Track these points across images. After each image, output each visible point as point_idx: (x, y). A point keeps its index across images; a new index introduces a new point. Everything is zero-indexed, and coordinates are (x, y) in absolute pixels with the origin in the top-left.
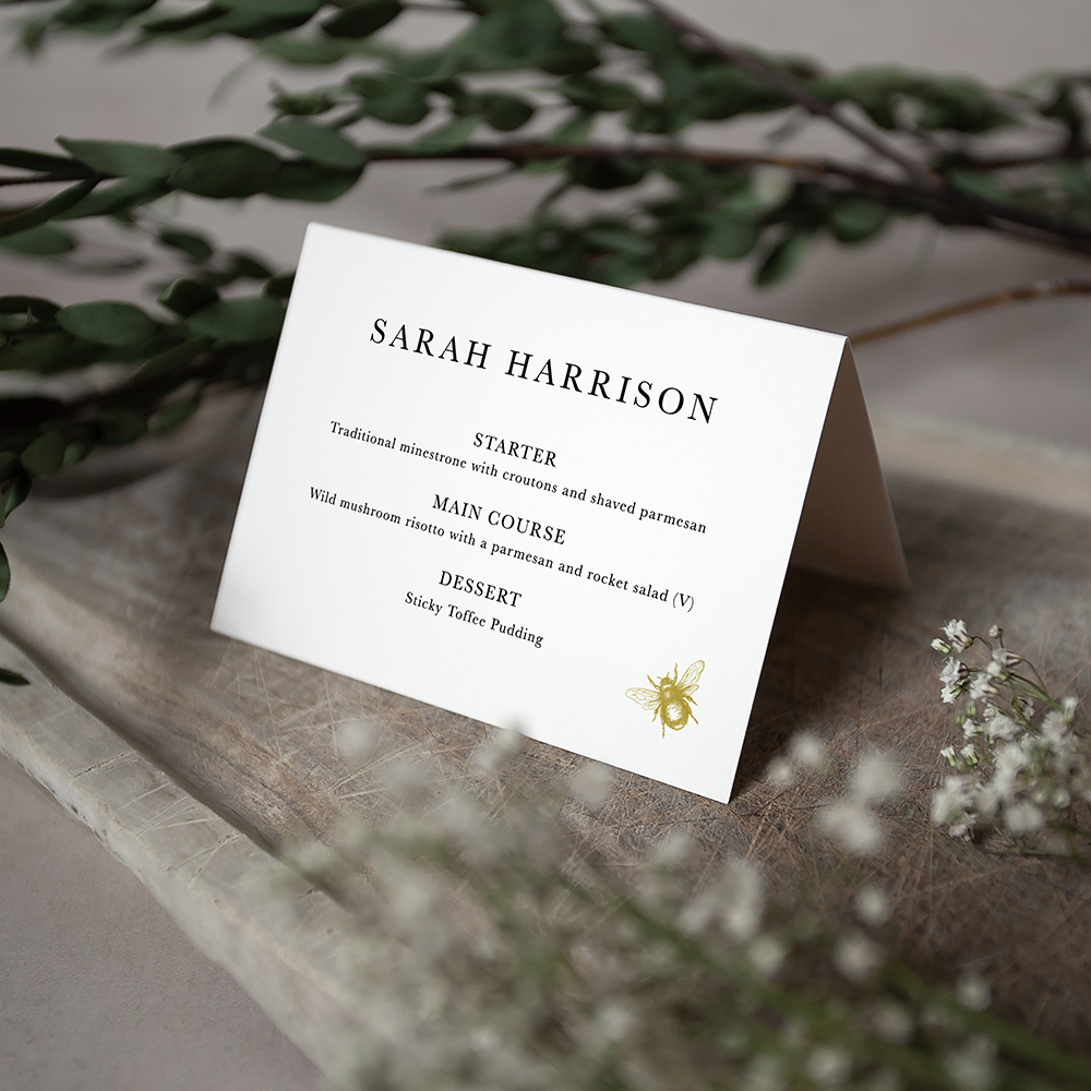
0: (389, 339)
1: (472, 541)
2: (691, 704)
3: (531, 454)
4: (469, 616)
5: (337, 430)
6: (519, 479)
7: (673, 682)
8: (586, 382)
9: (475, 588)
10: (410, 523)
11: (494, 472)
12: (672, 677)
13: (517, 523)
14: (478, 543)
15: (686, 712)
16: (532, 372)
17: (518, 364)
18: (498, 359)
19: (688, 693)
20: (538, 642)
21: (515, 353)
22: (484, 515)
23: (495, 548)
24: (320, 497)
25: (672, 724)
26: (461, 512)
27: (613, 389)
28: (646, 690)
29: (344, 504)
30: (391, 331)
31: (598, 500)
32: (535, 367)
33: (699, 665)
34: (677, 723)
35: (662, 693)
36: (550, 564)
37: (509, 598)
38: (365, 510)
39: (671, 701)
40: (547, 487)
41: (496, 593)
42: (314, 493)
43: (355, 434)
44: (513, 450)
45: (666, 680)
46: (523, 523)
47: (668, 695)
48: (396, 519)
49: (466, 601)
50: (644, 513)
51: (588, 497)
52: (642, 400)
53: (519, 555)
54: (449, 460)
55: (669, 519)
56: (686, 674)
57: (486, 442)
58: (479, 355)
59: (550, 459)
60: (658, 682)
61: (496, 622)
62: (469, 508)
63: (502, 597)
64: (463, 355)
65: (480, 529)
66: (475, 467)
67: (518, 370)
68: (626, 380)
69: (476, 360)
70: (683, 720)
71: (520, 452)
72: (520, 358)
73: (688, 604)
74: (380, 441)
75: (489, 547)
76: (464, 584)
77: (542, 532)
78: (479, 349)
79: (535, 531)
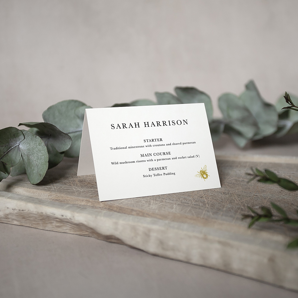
0: (116, 128)
1: (152, 160)
2: (207, 173)
3: (157, 140)
4: (158, 175)
5: (112, 149)
6: (156, 146)
7: (202, 171)
8: (161, 124)
9: (157, 169)
10: (137, 162)
11: (151, 146)
12: (202, 170)
13: (160, 154)
14: (154, 160)
15: (207, 175)
16: (150, 125)
17: (146, 124)
18: (142, 125)
19: (206, 172)
20: (174, 174)
21: (145, 123)
22: (152, 155)
23: (158, 160)
24: (114, 164)
25: (205, 178)
26: (147, 156)
27: (167, 123)
28: (198, 174)
29: (121, 163)
30: (116, 126)
31: (174, 144)
32: (150, 124)
33: (205, 166)
34: (206, 178)
35: (201, 173)
36: (170, 159)
37: (165, 168)
38: (126, 162)
39: (203, 174)
40: (163, 145)
41: (162, 168)
42: (112, 163)
43: (117, 148)
44: (153, 140)
45: (201, 171)
46: (161, 153)
47: (202, 173)
48: (134, 162)
49: (156, 172)
50: (183, 144)
51: (172, 144)
52: (174, 124)
53: (163, 159)
54: (140, 147)
55: (188, 143)
56: (204, 168)
57: (146, 141)
58: (137, 125)
59: (161, 140)
60: (200, 172)
61: (164, 174)
62: (149, 154)
63: (163, 168)
64: (134, 126)
65: (153, 157)
66: (146, 146)
67: (147, 126)
68: (169, 121)
69: (137, 126)
70: (207, 177)
71: (154, 140)
72: (146, 123)
73: (199, 156)
74: (123, 148)
75: (156, 160)
76: (154, 169)
77: (166, 154)
78: (137, 124)
79: (164, 154)
